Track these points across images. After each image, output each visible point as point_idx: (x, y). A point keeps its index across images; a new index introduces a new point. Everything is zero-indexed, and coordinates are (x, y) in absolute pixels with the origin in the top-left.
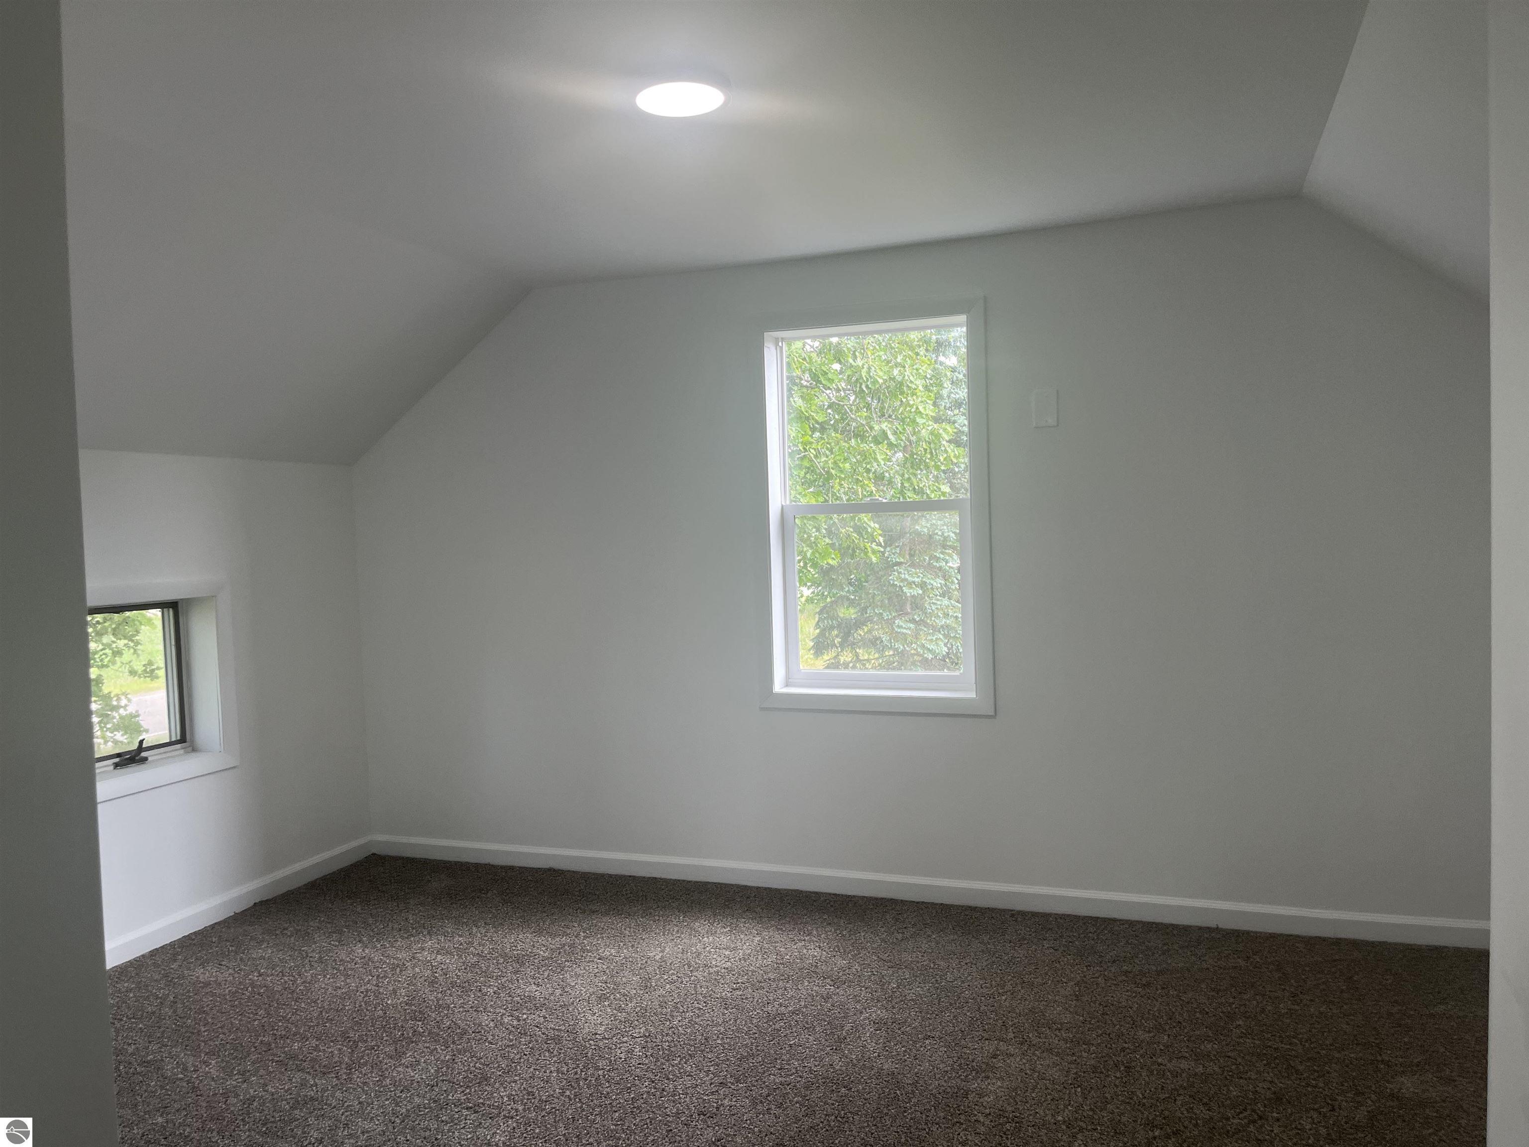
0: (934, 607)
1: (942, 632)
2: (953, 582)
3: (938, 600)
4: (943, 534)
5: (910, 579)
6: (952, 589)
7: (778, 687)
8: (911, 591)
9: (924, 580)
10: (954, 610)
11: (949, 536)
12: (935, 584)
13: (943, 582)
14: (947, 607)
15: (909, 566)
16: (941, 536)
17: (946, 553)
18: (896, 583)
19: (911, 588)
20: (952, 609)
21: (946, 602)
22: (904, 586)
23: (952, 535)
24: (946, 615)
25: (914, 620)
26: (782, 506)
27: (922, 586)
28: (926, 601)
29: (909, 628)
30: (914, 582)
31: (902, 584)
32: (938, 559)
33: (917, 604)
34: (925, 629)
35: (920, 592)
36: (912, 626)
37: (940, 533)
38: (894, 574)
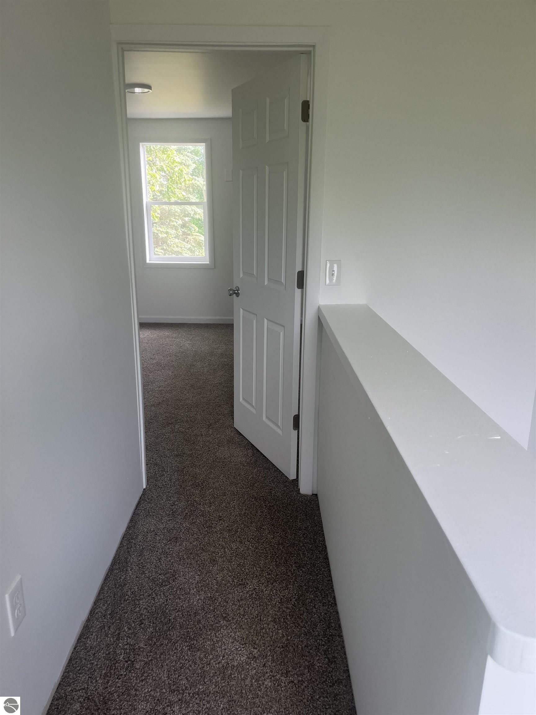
0: (172, 243)
1: (176, 254)
2: (179, 232)
3: (174, 240)
4: (175, 209)
5: (162, 230)
6: (179, 235)
7: (148, 261)
8: (162, 235)
9: (167, 230)
10: (181, 244)
11: (177, 211)
12: (172, 232)
13: (175, 232)
14: (178, 243)
15: (160, 224)
16: (174, 211)
17: (176, 218)
18: (155, 231)
19: (162, 234)
20: (180, 244)
21: (177, 240)
22: (159, 233)
23: (179, 210)
24: (177, 246)
25: (163, 248)
26: (146, 202)
27: (167, 233)
28: (168, 240)
29: (161, 252)
30: (163, 231)
31: (158, 232)
32: (173, 221)
33: (164, 241)
34: (168, 253)
35: (166, 236)
36: (162, 251)
37: (174, 209)
38: (154, 228)
